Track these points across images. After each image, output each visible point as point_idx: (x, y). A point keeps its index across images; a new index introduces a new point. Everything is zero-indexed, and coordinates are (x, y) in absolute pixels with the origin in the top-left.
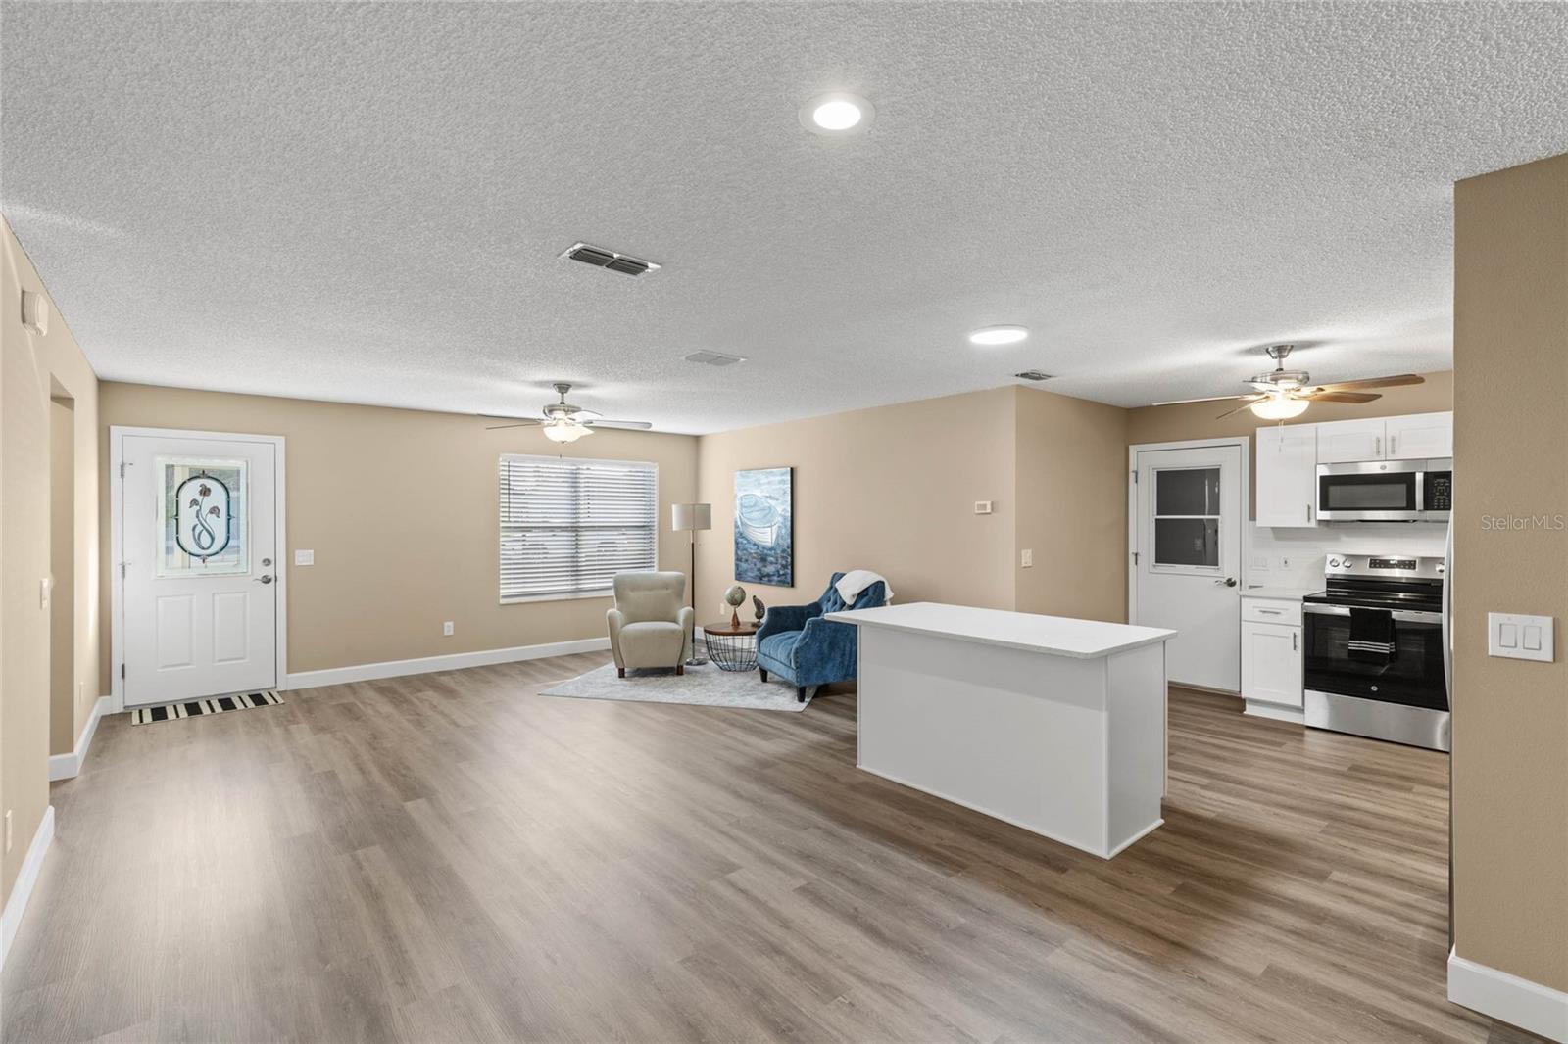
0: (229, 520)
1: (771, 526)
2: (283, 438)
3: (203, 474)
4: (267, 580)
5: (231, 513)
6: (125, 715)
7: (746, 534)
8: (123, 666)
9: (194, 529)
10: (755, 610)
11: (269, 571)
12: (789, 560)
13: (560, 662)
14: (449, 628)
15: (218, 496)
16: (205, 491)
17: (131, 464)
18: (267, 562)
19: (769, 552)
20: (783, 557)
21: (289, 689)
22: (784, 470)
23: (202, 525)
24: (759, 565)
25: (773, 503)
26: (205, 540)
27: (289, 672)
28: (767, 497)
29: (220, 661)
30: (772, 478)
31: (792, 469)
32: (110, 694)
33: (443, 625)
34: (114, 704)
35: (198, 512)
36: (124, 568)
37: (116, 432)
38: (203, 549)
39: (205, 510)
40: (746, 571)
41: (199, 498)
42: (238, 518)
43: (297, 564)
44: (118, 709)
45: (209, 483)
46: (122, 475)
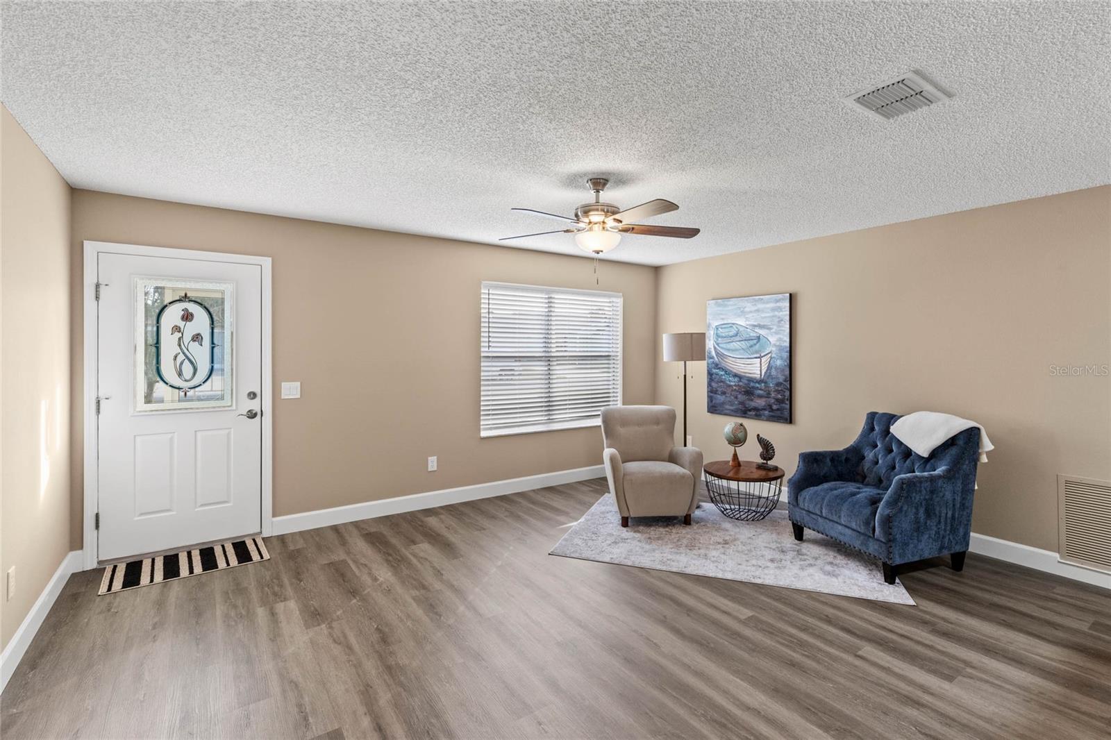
0: (213, 348)
1: (760, 357)
2: (270, 259)
3: (185, 298)
4: (252, 415)
5: (215, 342)
6: (98, 572)
7: (723, 364)
8: (97, 516)
9: (176, 357)
10: (761, 450)
11: (254, 405)
12: (787, 393)
13: (539, 498)
14: (432, 464)
15: (201, 322)
16: (187, 317)
17: (106, 285)
18: (252, 395)
19: (757, 385)
20: (776, 391)
21: (274, 535)
22: (780, 296)
23: (184, 353)
24: (741, 397)
25: (762, 332)
26: (187, 370)
27: (274, 515)
28: (755, 326)
29: (202, 505)
30: (760, 306)
31: (791, 295)
32: (82, 548)
33: (427, 460)
34: (85, 560)
35: (179, 339)
36: (98, 402)
37: (90, 248)
38: (186, 381)
39: (187, 337)
40: (723, 403)
41: (181, 324)
42: (223, 346)
43: (283, 397)
44: (91, 565)
45: (192, 308)
46: (97, 298)
